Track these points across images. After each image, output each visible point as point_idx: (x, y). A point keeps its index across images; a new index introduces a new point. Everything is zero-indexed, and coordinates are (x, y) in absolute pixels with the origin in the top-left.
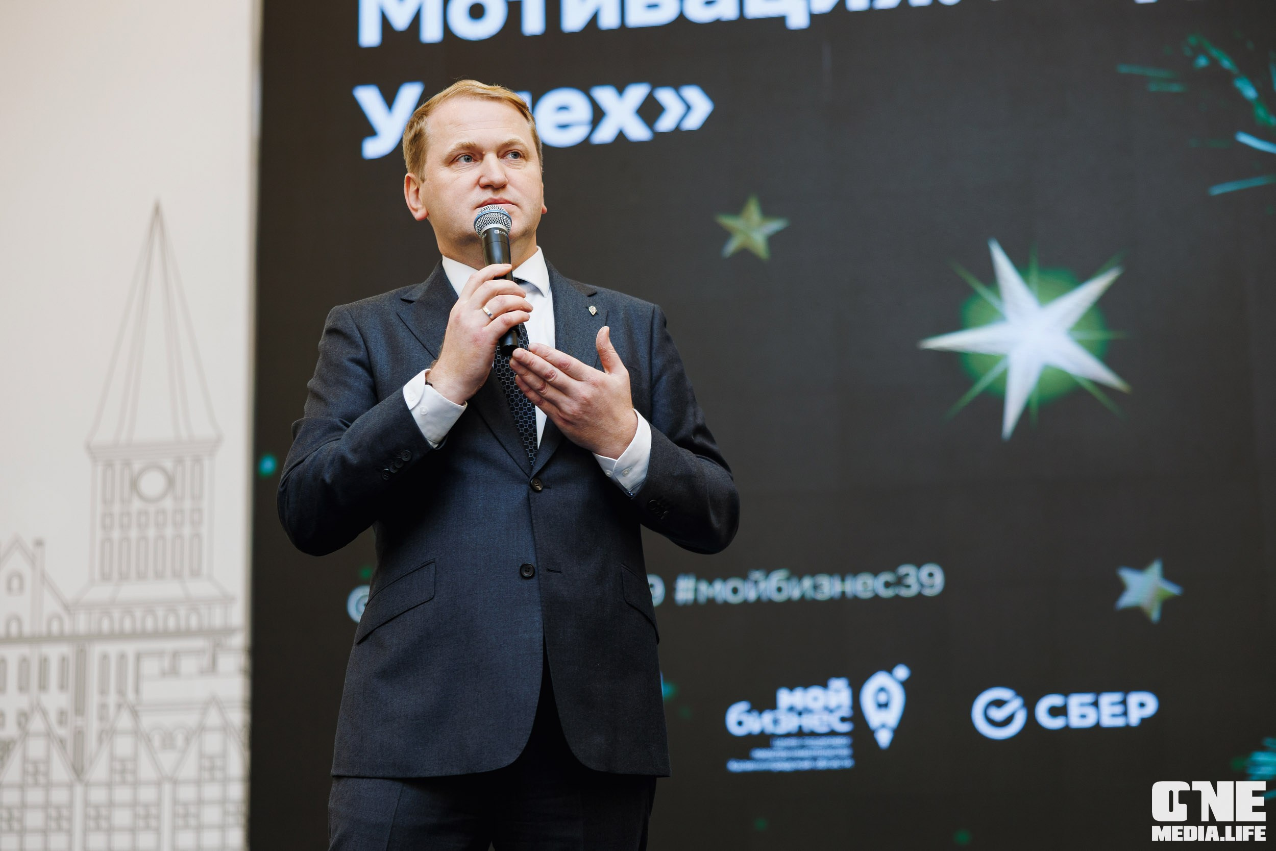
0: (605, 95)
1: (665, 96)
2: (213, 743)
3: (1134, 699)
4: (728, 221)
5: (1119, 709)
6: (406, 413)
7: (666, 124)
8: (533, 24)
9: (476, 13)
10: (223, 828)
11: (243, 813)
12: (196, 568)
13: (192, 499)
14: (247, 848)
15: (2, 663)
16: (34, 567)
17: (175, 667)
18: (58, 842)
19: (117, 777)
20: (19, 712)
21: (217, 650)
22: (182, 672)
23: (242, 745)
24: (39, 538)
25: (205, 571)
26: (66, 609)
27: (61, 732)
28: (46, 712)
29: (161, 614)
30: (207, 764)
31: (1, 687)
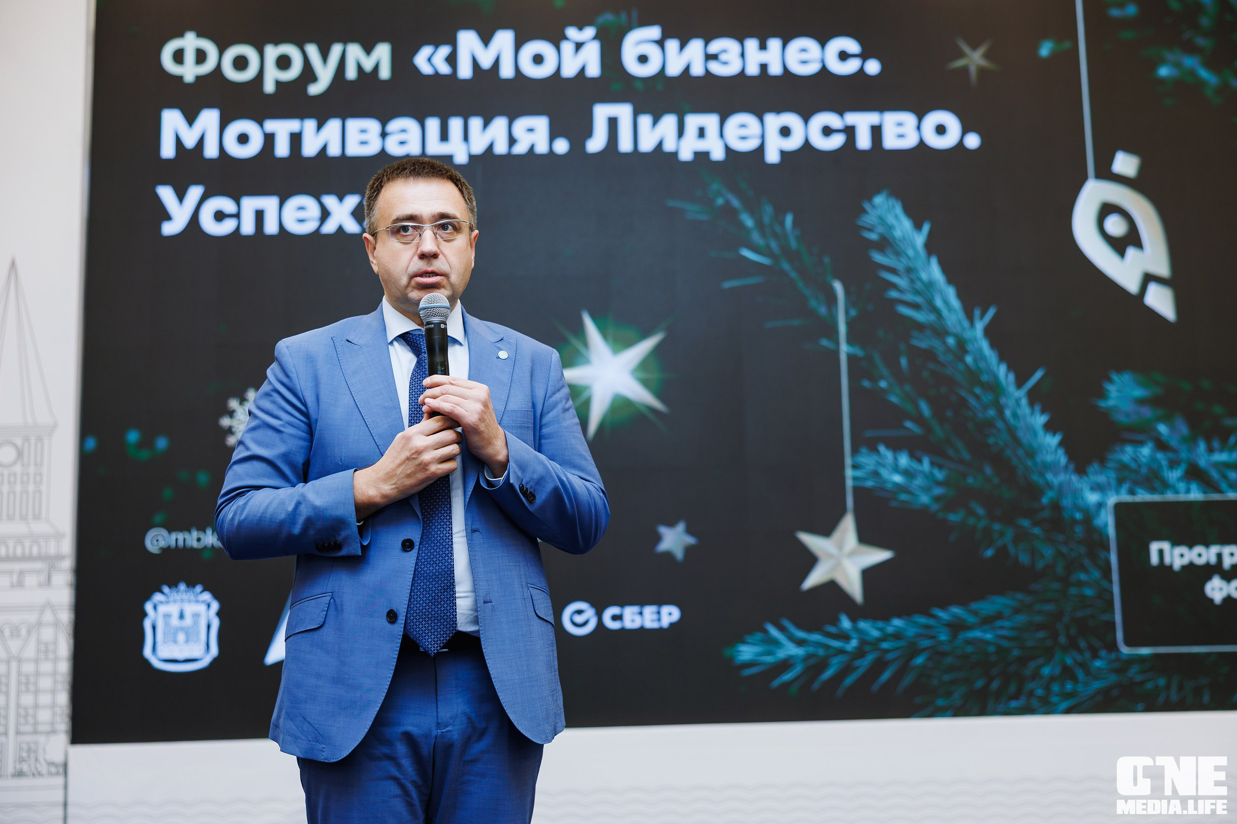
0: (330, 201)
2: (47, 634)
8: (282, 149)
9: (243, 139)
10: (54, 692)
11: (68, 682)
12: (37, 514)
13: (35, 466)
14: (71, 706)
17: (21, 582)
21: (51, 570)
22: (26, 585)
23: (68, 635)
25: (44, 516)
29: (11, 545)
30: (42, 648)
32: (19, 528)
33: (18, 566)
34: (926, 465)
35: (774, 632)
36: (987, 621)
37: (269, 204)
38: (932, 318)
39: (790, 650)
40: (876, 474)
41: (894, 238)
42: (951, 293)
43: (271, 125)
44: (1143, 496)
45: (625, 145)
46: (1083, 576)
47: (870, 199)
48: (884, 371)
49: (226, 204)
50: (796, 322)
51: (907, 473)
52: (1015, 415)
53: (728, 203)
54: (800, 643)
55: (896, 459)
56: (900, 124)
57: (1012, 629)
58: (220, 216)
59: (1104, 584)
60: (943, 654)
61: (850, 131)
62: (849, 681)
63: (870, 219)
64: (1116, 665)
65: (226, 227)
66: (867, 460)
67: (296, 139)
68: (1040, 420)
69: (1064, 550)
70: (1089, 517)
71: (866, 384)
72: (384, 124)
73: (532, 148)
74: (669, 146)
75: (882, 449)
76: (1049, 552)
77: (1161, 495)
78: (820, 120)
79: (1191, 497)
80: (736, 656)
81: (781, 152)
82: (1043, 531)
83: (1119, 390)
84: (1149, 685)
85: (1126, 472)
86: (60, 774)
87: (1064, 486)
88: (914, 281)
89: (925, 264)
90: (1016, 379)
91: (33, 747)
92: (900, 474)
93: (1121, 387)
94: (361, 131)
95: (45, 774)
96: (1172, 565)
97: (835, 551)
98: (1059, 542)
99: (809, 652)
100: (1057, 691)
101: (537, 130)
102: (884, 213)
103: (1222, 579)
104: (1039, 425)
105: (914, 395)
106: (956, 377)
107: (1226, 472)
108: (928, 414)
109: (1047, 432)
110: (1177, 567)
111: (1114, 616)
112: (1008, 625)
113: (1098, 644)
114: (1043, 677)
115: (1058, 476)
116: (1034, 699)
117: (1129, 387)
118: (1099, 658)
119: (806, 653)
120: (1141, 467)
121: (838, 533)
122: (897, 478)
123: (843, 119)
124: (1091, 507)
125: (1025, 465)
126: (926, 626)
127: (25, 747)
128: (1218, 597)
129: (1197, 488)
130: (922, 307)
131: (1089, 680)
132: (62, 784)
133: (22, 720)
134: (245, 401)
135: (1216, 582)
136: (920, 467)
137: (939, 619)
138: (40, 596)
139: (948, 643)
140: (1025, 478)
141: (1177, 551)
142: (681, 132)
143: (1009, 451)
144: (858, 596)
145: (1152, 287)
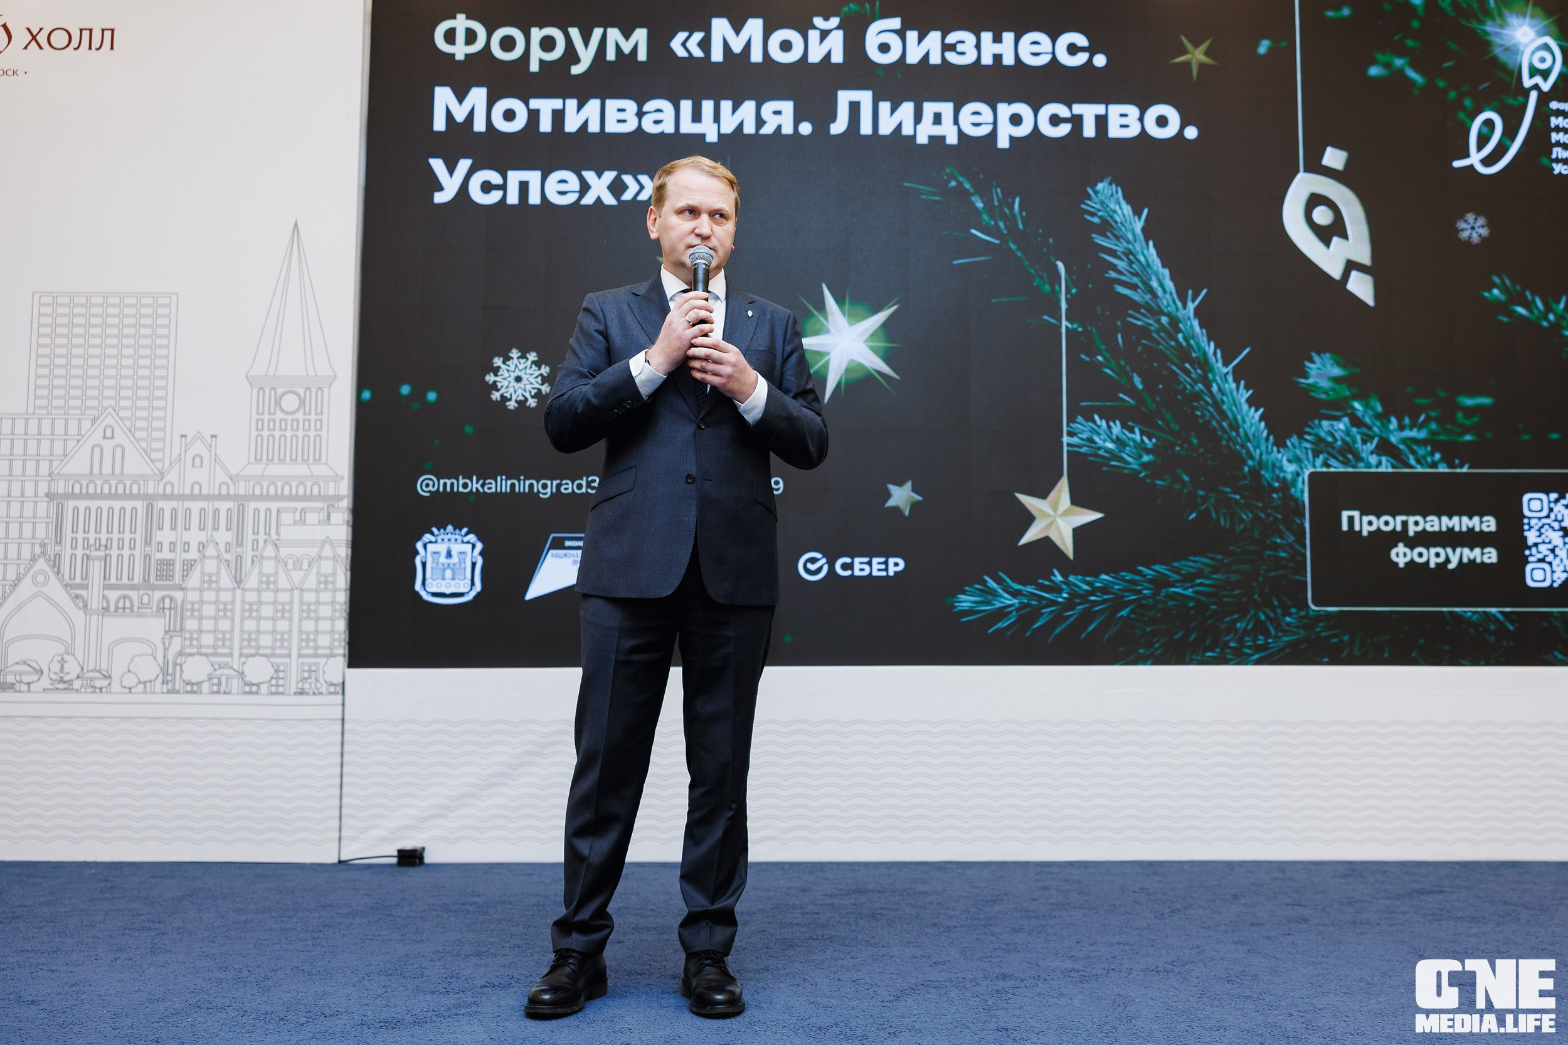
0: (590, 176)
1: (628, 179)
2: (327, 567)
3: (892, 561)
5: (883, 567)
7: (627, 196)
8: (545, 125)
9: (509, 115)
10: (332, 619)
11: (345, 611)
12: (317, 457)
13: (316, 414)
14: (347, 632)
15: (188, 512)
16: (210, 452)
17: (303, 518)
18: (224, 625)
19: (264, 586)
20: (199, 543)
21: (331, 509)
22: (307, 522)
23: (346, 569)
24: (214, 433)
25: (323, 460)
26: (231, 479)
27: (227, 556)
28: (217, 544)
29: (294, 484)
30: (322, 579)
31: (187, 527)
32: (301, 470)
33: (300, 505)
34: (1137, 436)
35: (992, 583)
36: (1188, 579)
37: (533, 177)
38: (1148, 297)
39: (1008, 600)
40: (1091, 440)
41: (1116, 222)
42: (1166, 272)
43: (534, 103)
44: (1337, 467)
45: (866, 128)
46: (1279, 541)
47: (1093, 187)
48: (1102, 347)
49: (495, 178)
50: (1020, 299)
51: (1118, 441)
52: (1220, 389)
53: (960, 184)
54: (1015, 594)
55: (1109, 427)
56: (1123, 115)
57: (1210, 586)
58: (487, 187)
59: (1298, 547)
60: (1148, 607)
61: (1077, 121)
62: (1057, 631)
63: (1093, 204)
64: (1306, 621)
65: (495, 197)
66: (1082, 426)
67: (558, 116)
68: (1244, 395)
69: (1263, 515)
70: (1286, 486)
71: (1083, 356)
72: (640, 106)
73: (779, 127)
74: (907, 130)
75: (1096, 417)
76: (1248, 517)
77: (1353, 467)
78: (1048, 110)
79: (1382, 469)
80: (956, 604)
81: (1012, 138)
82: (1242, 497)
83: (1319, 369)
84: (1334, 640)
85: (1322, 445)
86: (338, 693)
87: (1264, 457)
88: (1133, 263)
89: (1142, 247)
90: (1223, 357)
91: (313, 668)
92: (1113, 441)
93: (1321, 367)
94: (620, 110)
95: (324, 692)
96: (1361, 531)
97: (1050, 512)
98: (1257, 507)
99: (1024, 603)
100: (1249, 644)
101: (783, 113)
102: (1106, 198)
103: (1406, 546)
104: (1243, 400)
105: (1128, 368)
106: (1168, 353)
107: (1415, 447)
108: (1141, 387)
109: (1250, 407)
110: (1365, 533)
111: (1306, 576)
112: (1207, 582)
113: (1289, 602)
114: (1237, 630)
115: (1258, 447)
116: (1228, 651)
117: (1329, 367)
118: (1290, 615)
119: (1020, 603)
120: (1336, 440)
121: (1052, 494)
122: (1110, 445)
123: (1070, 109)
124: (1289, 477)
125: (1229, 436)
126: (1131, 582)
127: (306, 668)
128: (1401, 562)
129: (1388, 461)
130: (1139, 288)
131: (1280, 634)
132: (340, 702)
133: (304, 644)
134: (509, 360)
135: (1401, 548)
136: (1130, 435)
137: (1144, 576)
138: (320, 533)
139: (1150, 597)
140: (1228, 447)
141: (1366, 519)
142: (918, 118)
143: (1214, 423)
144: (1070, 553)
145: (1354, 274)
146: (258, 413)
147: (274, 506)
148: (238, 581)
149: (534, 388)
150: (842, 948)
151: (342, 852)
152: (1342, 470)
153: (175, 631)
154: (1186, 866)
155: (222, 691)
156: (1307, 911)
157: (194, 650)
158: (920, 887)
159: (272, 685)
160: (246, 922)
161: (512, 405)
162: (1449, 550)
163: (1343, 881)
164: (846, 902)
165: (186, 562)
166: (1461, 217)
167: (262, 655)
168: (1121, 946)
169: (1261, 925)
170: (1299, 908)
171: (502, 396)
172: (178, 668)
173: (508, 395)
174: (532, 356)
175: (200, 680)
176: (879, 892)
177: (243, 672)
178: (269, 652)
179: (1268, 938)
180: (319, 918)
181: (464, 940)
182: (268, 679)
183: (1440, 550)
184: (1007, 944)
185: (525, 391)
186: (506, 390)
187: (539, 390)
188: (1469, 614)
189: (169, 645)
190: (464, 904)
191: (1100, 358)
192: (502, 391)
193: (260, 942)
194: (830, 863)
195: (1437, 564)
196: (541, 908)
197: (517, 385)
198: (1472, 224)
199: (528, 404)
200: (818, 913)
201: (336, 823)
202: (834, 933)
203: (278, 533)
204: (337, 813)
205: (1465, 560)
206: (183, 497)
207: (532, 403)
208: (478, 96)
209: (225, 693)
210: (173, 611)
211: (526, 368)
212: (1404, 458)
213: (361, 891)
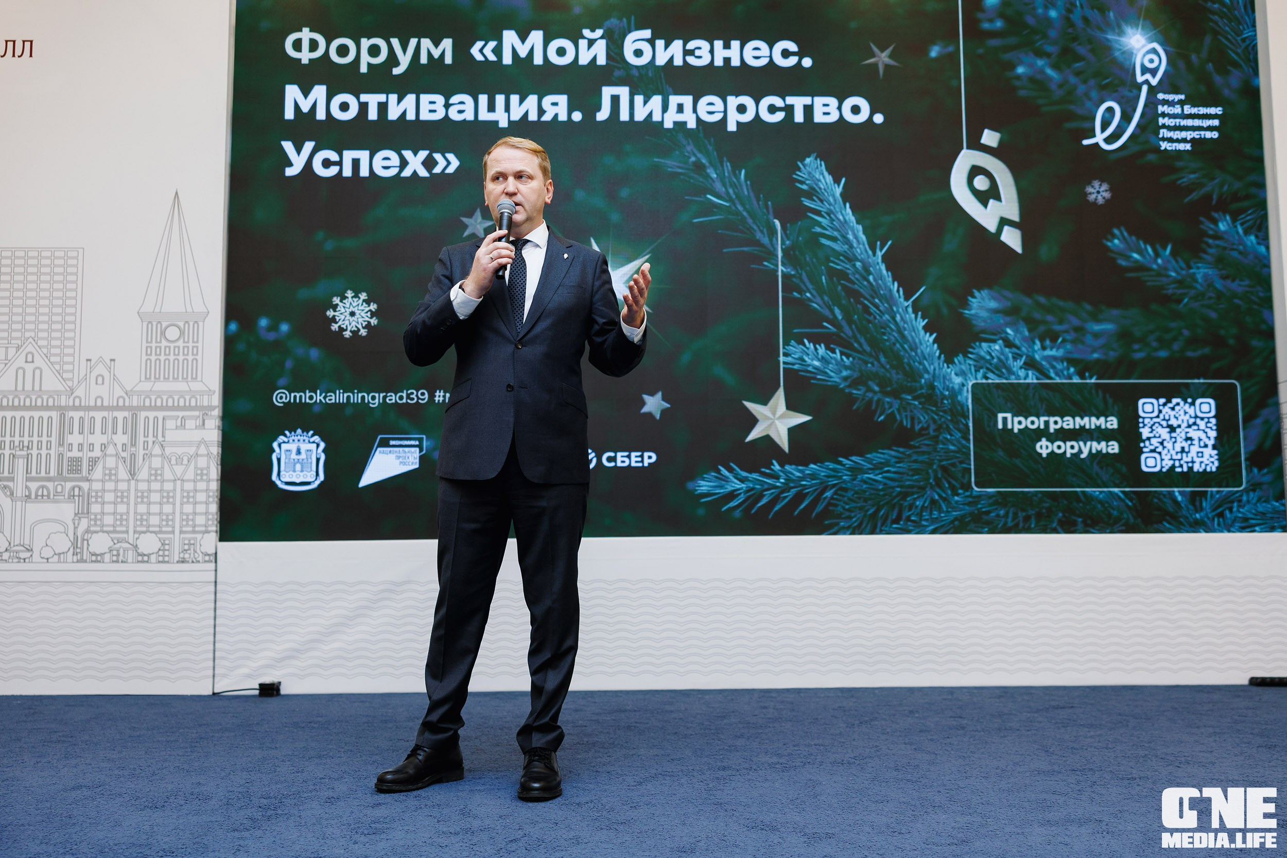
0: (407, 154)
1: (438, 156)
2: (202, 462)
3: (646, 454)
4: (465, 220)
5: (639, 459)
6: (449, 303)
7: (438, 170)
8: (373, 115)
9: (344, 107)
10: (207, 503)
11: (217, 497)
12: (194, 376)
13: (193, 342)
14: (219, 513)
15: (93, 419)
16: (110, 372)
17: (183, 424)
18: (122, 508)
19: (153, 478)
20: (102, 444)
21: (205, 417)
22: (186, 428)
23: (217, 465)
24: (113, 358)
25: (199, 378)
26: (127, 394)
27: (124, 454)
28: (116, 445)
29: (176, 398)
30: (199, 472)
31: (92, 431)
32: (181, 386)
33: (181, 414)
34: (838, 356)
35: (724, 471)
36: (878, 467)
37: (363, 155)
38: (846, 247)
39: (738, 485)
40: (802, 360)
41: (820, 189)
42: (860, 227)
43: (364, 98)
44: (994, 379)
45: (624, 116)
46: (949, 437)
47: (802, 161)
48: (810, 286)
49: (333, 156)
50: (746, 249)
51: (823, 359)
52: (902, 319)
53: (698, 160)
54: (743, 480)
55: (816, 349)
56: (826, 105)
57: (895, 473)
58: (327, 163)
59: (964, 442)
60: (847, 490)
61: (789, 109)
62: (777, 508)
63: (802, 174)
64: (970, 499)
65: (333, 171)
66: (795, 349)
67: (383, 108)
68: (921, 323)
69: (936, 417)
70: (954, 394)
72: (447, 99)
73: (556, 115)
74: (657, 117)
75: (806, 341)
76: (924, 418)
77: (1006, 379)
78: (767, 101)
79: (1029, 381)
80: (697, 488)
81: (738, 123)
82: (920, 403)
83: (980, 302)
84: (993, 514)
85: (982, 362)
86: (211, 561)
87: (937, 372)
88: (834, 220)
89: (841, 208)
90: (904, 293)
91: (192, 542)
92: (819, 360)
93: (981, 301)
94: (431, 103)
95: (201, 561)
96: (1012, 429)
97: (769, 415)
98: (932, 411)
99: (750, 487)
100: (927, 517)
101: (559, 104)
102: (812, 170)
103: (1048, 440)
104: (920, 328)
105: (831, 303)
106: (861, 290)
107: (1055, 363)
108: (840, 317)
109: (926, 332)
110: (1016, 431)
111: (970, 465)
112: (892, 469)
113: (957, 485)
114: (917, 507)
115: (932, 364)
116: (909, 523)
117: (987, 301)
118: (958, 495)
119: (747, 487)
120: (993, 358)
121: (772, 402)
122: (816, 363)
123: (784, 100)
124: (956, 387)
125: (910, 356)
126: (834, 470)
127: (187, 542)
128: (1044, 453)
129: (1033, 374)
130: (839, 240)
131: (950, 510)
132: (213, 568)
133: (184, 523)
134: (345, 299)
135: (1044, 442)
136: (834, 355)
137: (844, 465)
138: (197, 435)
139: (849, 482)
140: (909, 364)
141: (1016, 419)
142: (665, 108)
143: (898, 345)
144: (786, 447)
145: (1006, 228)
146: (147, 342)
147: (160, 415)
148: (133, 474)
149: (365, 321)
150: (602, 750)
151: (215, 686)
152: (997, 381)
153: (83, 513)
154: (877, 691)
155: (120, 561)
156: (966, 722)
157: (98, 529)
158: (668, 708)
159: (159, 556)
160: (139, 736)
161: (347, 334)
162: (1081, 443)
163: (997, 700)
164: (608, 719)
165: (91, 460)
166: (1089, 183)
167: (151, 532)
168: (817, 747)
169: (928, 731)
170: (960, 720)
171: (339, 327)
172: (85, 542)
173: (344, 327)
174: (363, 296)
175: (103, 552)
176: (635, 711)
177: (137, 545)
178: (157, 529)
179: (932, 740)
180: (196, 733)
181: (309, 747)
182: (157, 550)
183: (1074, 443)
184: (729, 746)
185: (358, 323)
186: (343, 322)
187: (369, 323)
188: (1098, 493)
189: (78, 525)
190: (310, 723)
191: (808, 295)
192: (340, 323)
193: (150, 750)
194: (599, 691)
195: (1072, 454)
196: (370, 725)
197: (352, 319)
198: (1097, 189)
199: (360, 333)
200: (586, 726)
201: (211, 663)
202: (597, 740)
203: (163, 436)
204: (211, 656)
205: (1094, 451)
206: (88, 408)
207: (363, 332)
208: (319, 92)
209: (122, 562)
210: (81, 498)
211: (358, 305)
212: (1047, 372)
213: (230, 714)
